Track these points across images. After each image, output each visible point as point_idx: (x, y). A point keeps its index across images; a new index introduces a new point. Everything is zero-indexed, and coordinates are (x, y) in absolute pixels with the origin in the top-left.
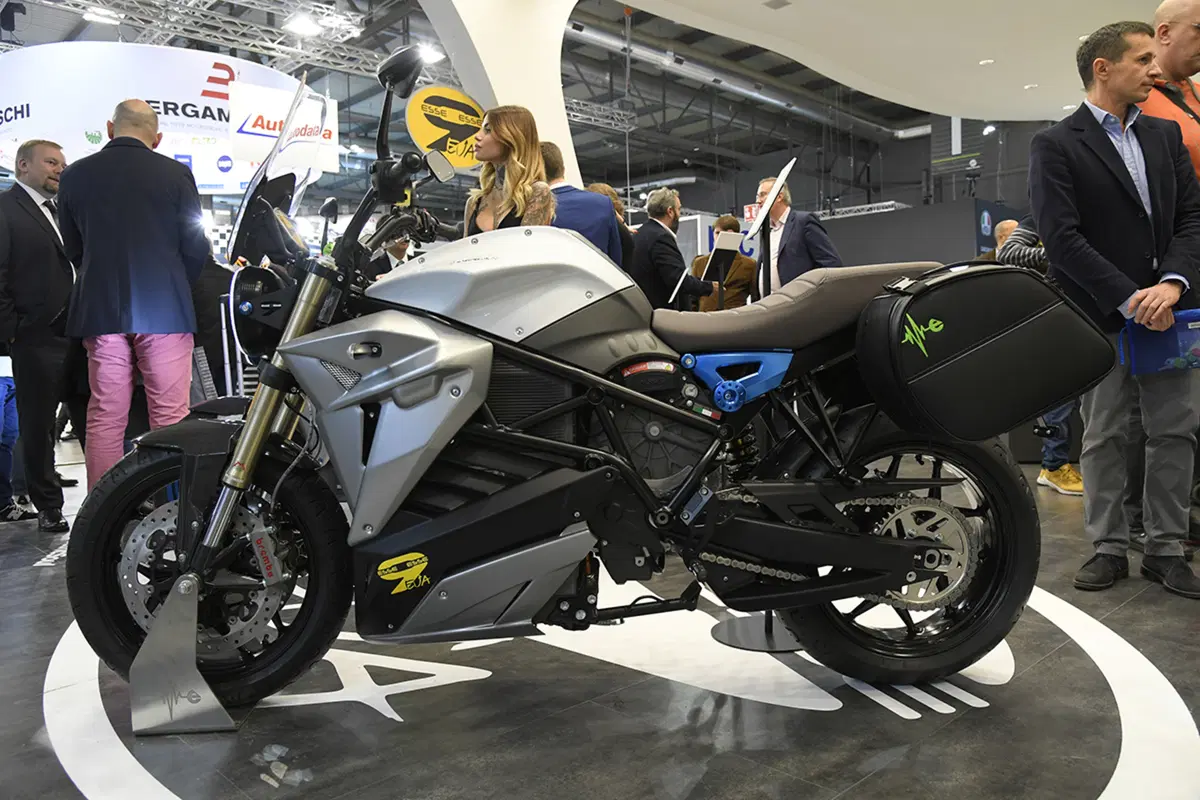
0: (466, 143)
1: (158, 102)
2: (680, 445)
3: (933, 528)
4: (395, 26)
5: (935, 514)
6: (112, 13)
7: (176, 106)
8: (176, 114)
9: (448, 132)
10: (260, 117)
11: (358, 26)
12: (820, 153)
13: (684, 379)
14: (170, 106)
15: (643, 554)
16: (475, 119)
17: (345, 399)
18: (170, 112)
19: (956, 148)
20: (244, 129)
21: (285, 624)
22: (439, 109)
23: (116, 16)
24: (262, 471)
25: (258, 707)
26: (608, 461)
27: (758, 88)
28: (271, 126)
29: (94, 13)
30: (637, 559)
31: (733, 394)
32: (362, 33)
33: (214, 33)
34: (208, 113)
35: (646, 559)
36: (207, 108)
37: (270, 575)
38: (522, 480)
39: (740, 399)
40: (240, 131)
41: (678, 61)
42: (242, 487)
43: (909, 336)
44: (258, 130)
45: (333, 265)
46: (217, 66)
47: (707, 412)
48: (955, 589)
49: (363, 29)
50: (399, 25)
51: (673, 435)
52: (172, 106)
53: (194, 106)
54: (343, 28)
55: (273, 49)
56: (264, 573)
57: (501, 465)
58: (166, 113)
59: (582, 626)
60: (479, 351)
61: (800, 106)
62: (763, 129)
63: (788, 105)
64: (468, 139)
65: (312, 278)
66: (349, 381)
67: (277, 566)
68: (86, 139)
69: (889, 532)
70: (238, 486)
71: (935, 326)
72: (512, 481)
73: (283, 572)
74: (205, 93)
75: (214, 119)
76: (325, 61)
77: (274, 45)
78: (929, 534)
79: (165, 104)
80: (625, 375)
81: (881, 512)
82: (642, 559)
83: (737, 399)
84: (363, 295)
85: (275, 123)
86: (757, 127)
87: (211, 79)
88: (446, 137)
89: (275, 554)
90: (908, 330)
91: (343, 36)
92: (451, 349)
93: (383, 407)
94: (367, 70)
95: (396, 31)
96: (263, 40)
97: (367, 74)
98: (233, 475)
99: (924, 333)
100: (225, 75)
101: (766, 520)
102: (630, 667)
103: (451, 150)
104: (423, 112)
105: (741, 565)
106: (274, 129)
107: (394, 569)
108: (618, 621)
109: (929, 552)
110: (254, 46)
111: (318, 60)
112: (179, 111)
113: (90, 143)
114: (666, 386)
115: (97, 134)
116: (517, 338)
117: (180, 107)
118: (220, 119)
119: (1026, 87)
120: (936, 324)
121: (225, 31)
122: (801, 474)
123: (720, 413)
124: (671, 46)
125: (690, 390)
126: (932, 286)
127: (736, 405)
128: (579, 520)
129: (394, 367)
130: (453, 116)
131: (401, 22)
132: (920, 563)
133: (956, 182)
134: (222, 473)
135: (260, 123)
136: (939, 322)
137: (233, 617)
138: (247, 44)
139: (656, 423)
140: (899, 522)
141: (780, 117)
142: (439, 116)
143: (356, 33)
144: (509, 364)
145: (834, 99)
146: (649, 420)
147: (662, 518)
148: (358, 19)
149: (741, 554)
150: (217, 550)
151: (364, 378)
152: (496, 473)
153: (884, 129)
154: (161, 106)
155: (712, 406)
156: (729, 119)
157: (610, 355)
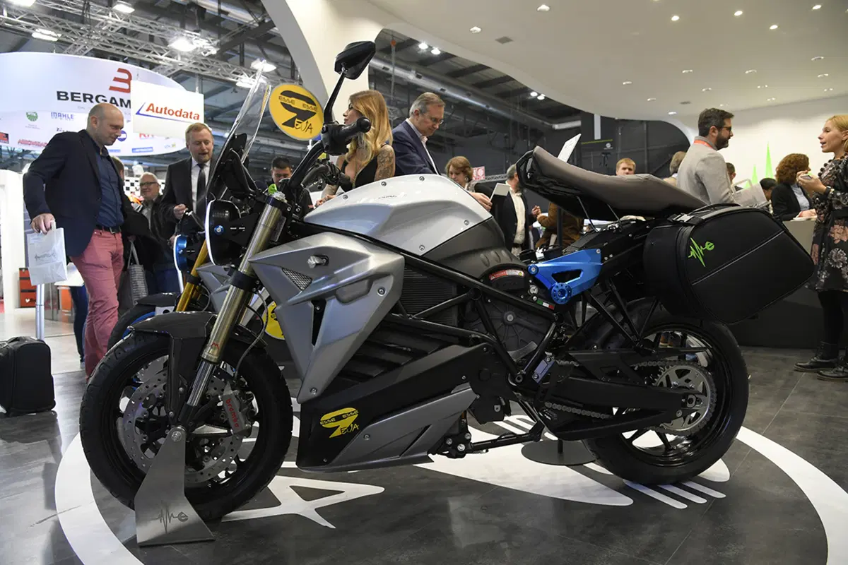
0: (307, 122)
1: (79, 94)
2: (526, 327)
3: (688, 381)
4: (235, 48)
5: (689, 371)
6: (53, 33)
7: (92, 97)
8: (92, 102)
9: (296, 115)
10: (152, 105)
11: (215, 47)
12: (506, 137)
13: (531, 281)
14: (87, 96)
15: (500, 403)
16: (313, 106)
17: (299, 297)
18: (87, 100)
19: (598, 136)
20: (140, 112)
21: (242, 460)
22: (290, 99)
23: (55, 35)
24: (230, 349)
25: (223, 521)
26: (484, 340)
27: (469, 95)
28: (159, 110)
29: (41, 33)
30: (496, 407)
31: (563, 292)
32: (218, 52)
33: (122, 48)
34: (113, 102)
35: (502, 406)
36: (113, 98)
37: (237, 425)
38: (425, 354)
39: (568, 295)
40: (138, 113)
41: (419, 77)
42: (216, 361)
43: (693, 253)
44: (150, 113)
45: (284, 198)
46: (120, 70)
47: (546, 305)
48: (703, 420)
49: (218, 49)
50: (237, 48)
51: (523, 321)
52: (89, 97)
53: (104, 97)
54: (205, 48)
55: (161, 60)
56: (232, 424)
57: (409, 343)
58: (85, 101)
59: (461, 455)
60: (395, 262)
61: (494, 107)
62: (471, 121)
63: (488, 107)
64: (309, 120)
65: (269, 208)
66: (303, 284)
67: (242, 419)
68: (27, 118)
69: (662, 383)
70: (213, 360)
71: (709, 246)
72: (418, 354)
73: (246, 423)
74: (112, 88)
75: (117, 105)
76: (196, 69)
77: (163, 57)
78: (686, 385)
79: (84, 95)
80: (492, 279)
81: (656, 371)
82: (499, 407)
83: (566, 295)
84: (302, 221)
85: (162, 109)
86: (467, 120)
87: (116, 79)
88: (294, 119)
89: (240, 411)
90: (692, 249)
91: (205, 53)
92: (376, 261)
93: (328, 303)
94: (224, 75)
95: (235, 52)
96: (154, 53)
97: (223, 78)
98: (210, 353)
99: (703, 251)
100: (125, 76)
101: (585, 378)
102: (478, 480)
103: (298, 127)
104: (280, 101)
105: (569, 409)
106: (161, 112)
107: (334, 419)
108: (484, 451)
109: (690, 397)
110: (149, 57)
111: (191, 68)
112: (94, 100)
113: (29, 121)
114: (519, 287)
115: (34, 115)
116: (421, 253)
117: (94, 97)
118: (122, 106)
119: (649, 100)
120: (710, 245)
121: (129, 47)
122: (604, 345)
123: (554, 305)
124: (413, 67)
125: (534, 289)
126: (706, 219)
127: (565, 299)
128: (466, 381)
129: (338, 274)
130: (299, 104)
131: (239, 46)
132: (684, 405)
133: (594, 157)
134: (202, 351)
135: (151, 108)
136: (712, 244)
137: (207, 457)
138: (144, 56)
139: (511, 312)
140: (668, 378)
141: (482, 114)
142: (290, 104)
143: (214, 51)
144: (414, 271)
145: (517, 104)
146: (506, 311)
147: (519, 379)
148: (216, 42)
149: (572, 403)
150: (196, 408)
151: (314, 282)
152: (405, 349)
153: (546, 123)
154: (81, 96)
155: (549, 300)
156: (450, 114)
157: (483, 265)
